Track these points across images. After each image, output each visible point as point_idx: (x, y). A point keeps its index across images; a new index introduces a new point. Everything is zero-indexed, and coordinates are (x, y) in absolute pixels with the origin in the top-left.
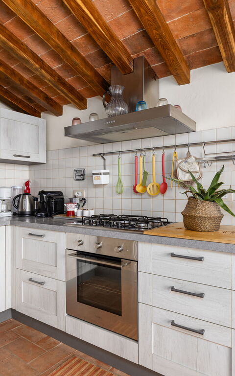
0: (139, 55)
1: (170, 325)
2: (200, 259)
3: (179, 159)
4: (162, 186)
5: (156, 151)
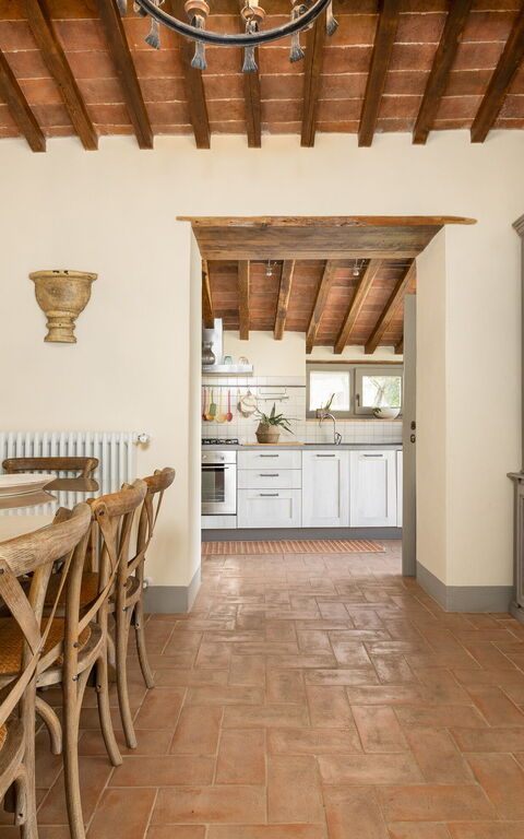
1: (260, 496)
2: (277, 456)
4: (228, 416)
5: (222, 388)
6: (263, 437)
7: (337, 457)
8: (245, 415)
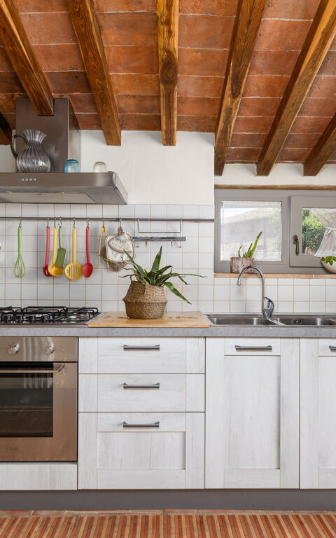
0: (63, 96)
1: (121, 428)
2: (157, 348)
3: (109, 235)
4: (85, 268)
5: (76, 222)
6: (136, 308)
7: (274, 352)
8: (114, 267)
